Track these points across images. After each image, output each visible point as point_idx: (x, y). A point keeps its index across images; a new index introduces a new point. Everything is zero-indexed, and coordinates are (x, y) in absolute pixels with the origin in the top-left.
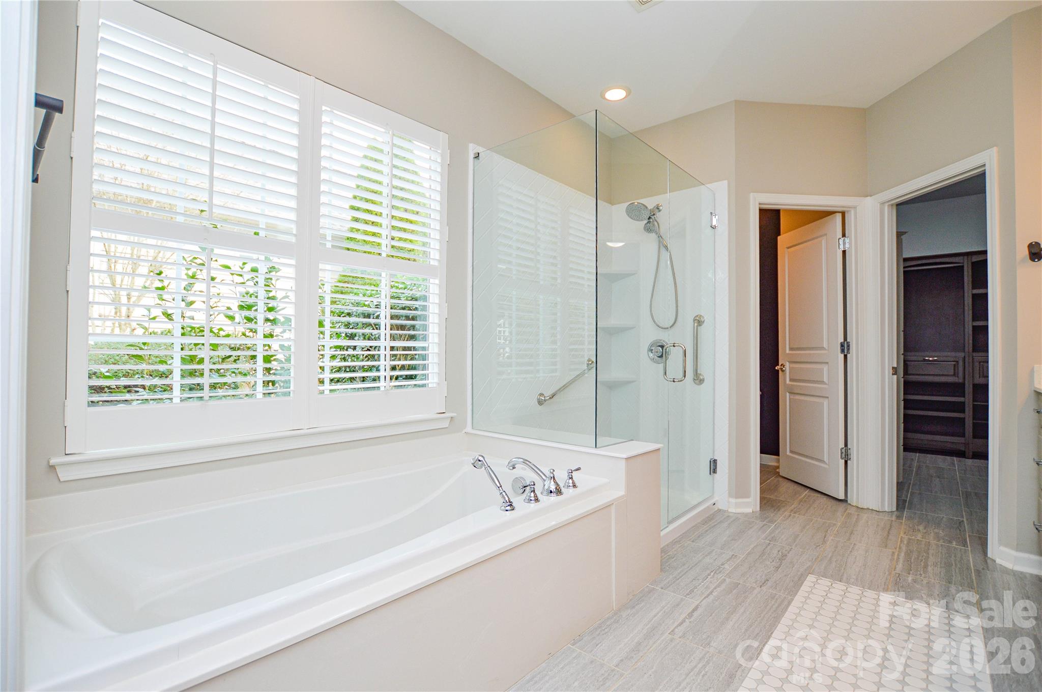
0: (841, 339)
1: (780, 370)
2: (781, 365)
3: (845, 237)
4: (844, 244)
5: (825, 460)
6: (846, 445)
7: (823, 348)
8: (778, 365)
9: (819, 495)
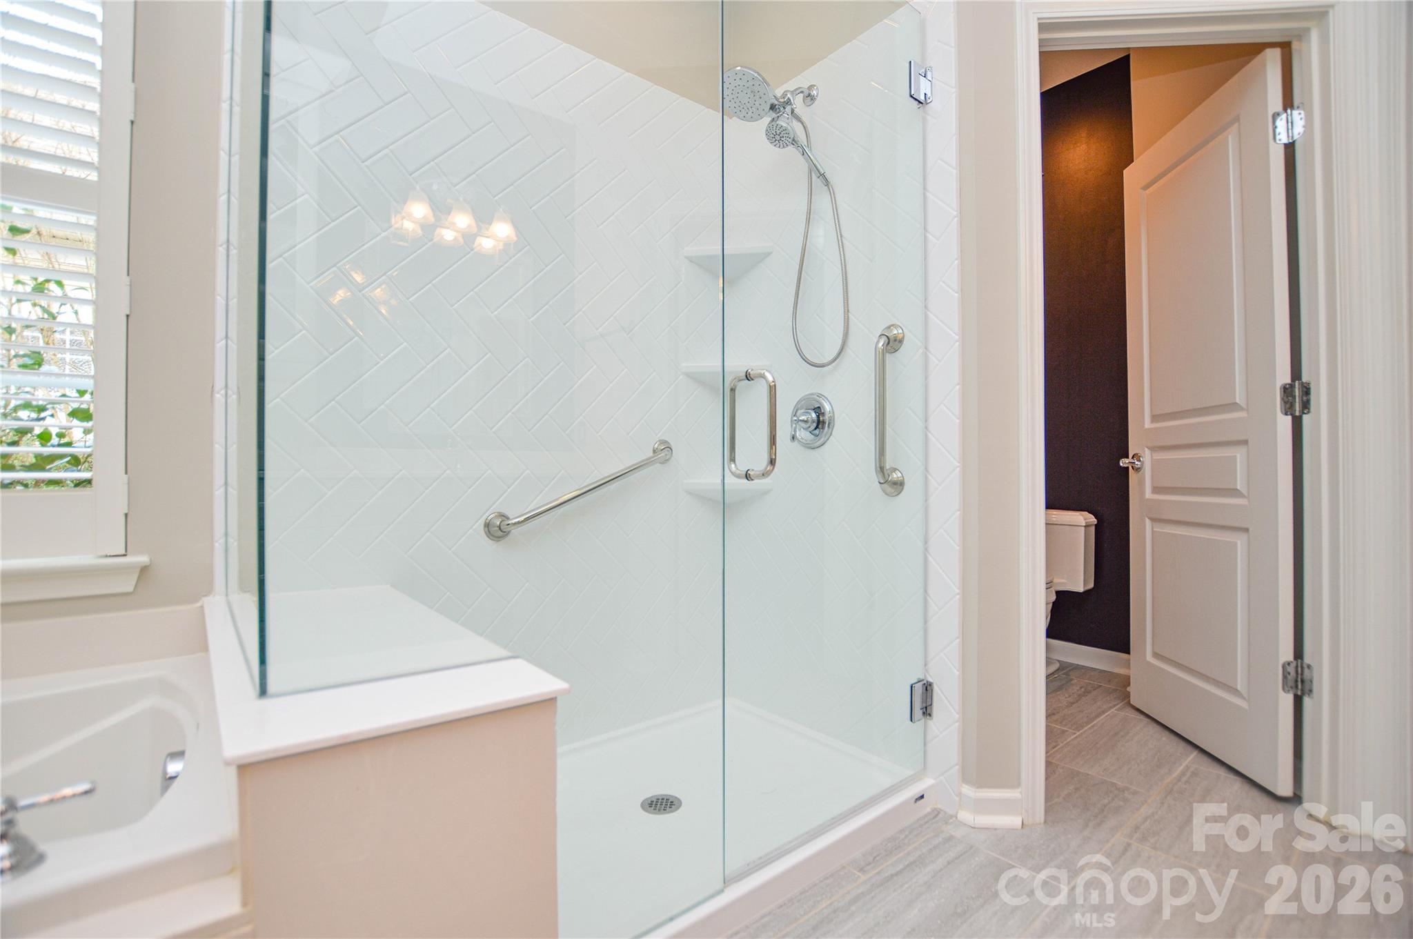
0: (1283, 376)
1: (1130, 468)
2: (1133, 458)
3: (1292, 107)
4: (1290, 124)
5: (1239, 688)
6: (1299, 653)
7: (1233, 406)
8: (1127, 457)
9: (1222, 772)
